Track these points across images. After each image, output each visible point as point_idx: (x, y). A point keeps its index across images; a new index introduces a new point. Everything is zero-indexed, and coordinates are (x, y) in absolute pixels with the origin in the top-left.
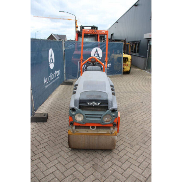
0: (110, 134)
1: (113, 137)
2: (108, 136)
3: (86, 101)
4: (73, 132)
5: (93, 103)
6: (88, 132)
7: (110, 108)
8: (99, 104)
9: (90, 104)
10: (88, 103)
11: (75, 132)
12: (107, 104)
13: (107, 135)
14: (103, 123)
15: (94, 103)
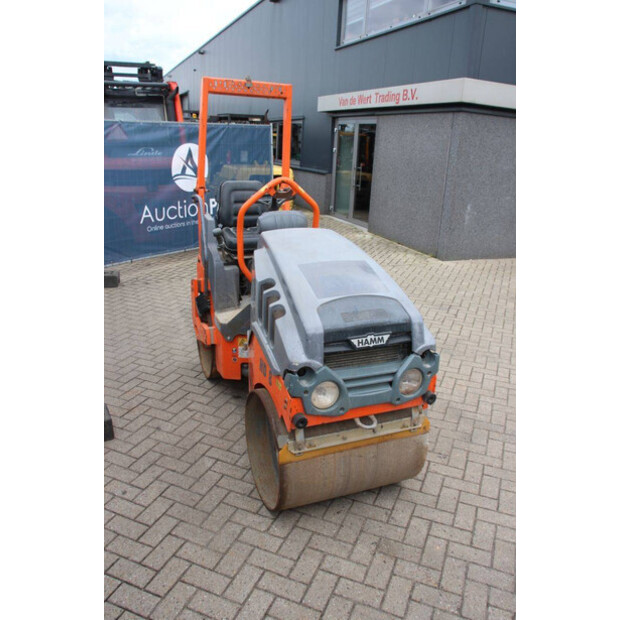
0: (410, 430)
1: (418, 437)
2: (404, 440)
3: (347, 336)
4: (298, 452)
5: (369, 338)
6: (344, 438)
7: (419, 348)
8: (386, 337)
9: (359, 343)
10: (355, 342)
11: (306, 449)
12: (409, 333)
13: (402, 438)
14: (398, 399)
15: (373, 337)
